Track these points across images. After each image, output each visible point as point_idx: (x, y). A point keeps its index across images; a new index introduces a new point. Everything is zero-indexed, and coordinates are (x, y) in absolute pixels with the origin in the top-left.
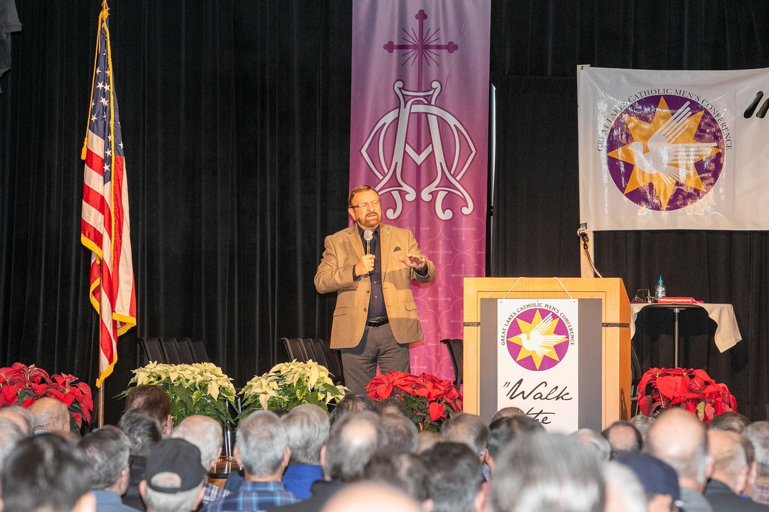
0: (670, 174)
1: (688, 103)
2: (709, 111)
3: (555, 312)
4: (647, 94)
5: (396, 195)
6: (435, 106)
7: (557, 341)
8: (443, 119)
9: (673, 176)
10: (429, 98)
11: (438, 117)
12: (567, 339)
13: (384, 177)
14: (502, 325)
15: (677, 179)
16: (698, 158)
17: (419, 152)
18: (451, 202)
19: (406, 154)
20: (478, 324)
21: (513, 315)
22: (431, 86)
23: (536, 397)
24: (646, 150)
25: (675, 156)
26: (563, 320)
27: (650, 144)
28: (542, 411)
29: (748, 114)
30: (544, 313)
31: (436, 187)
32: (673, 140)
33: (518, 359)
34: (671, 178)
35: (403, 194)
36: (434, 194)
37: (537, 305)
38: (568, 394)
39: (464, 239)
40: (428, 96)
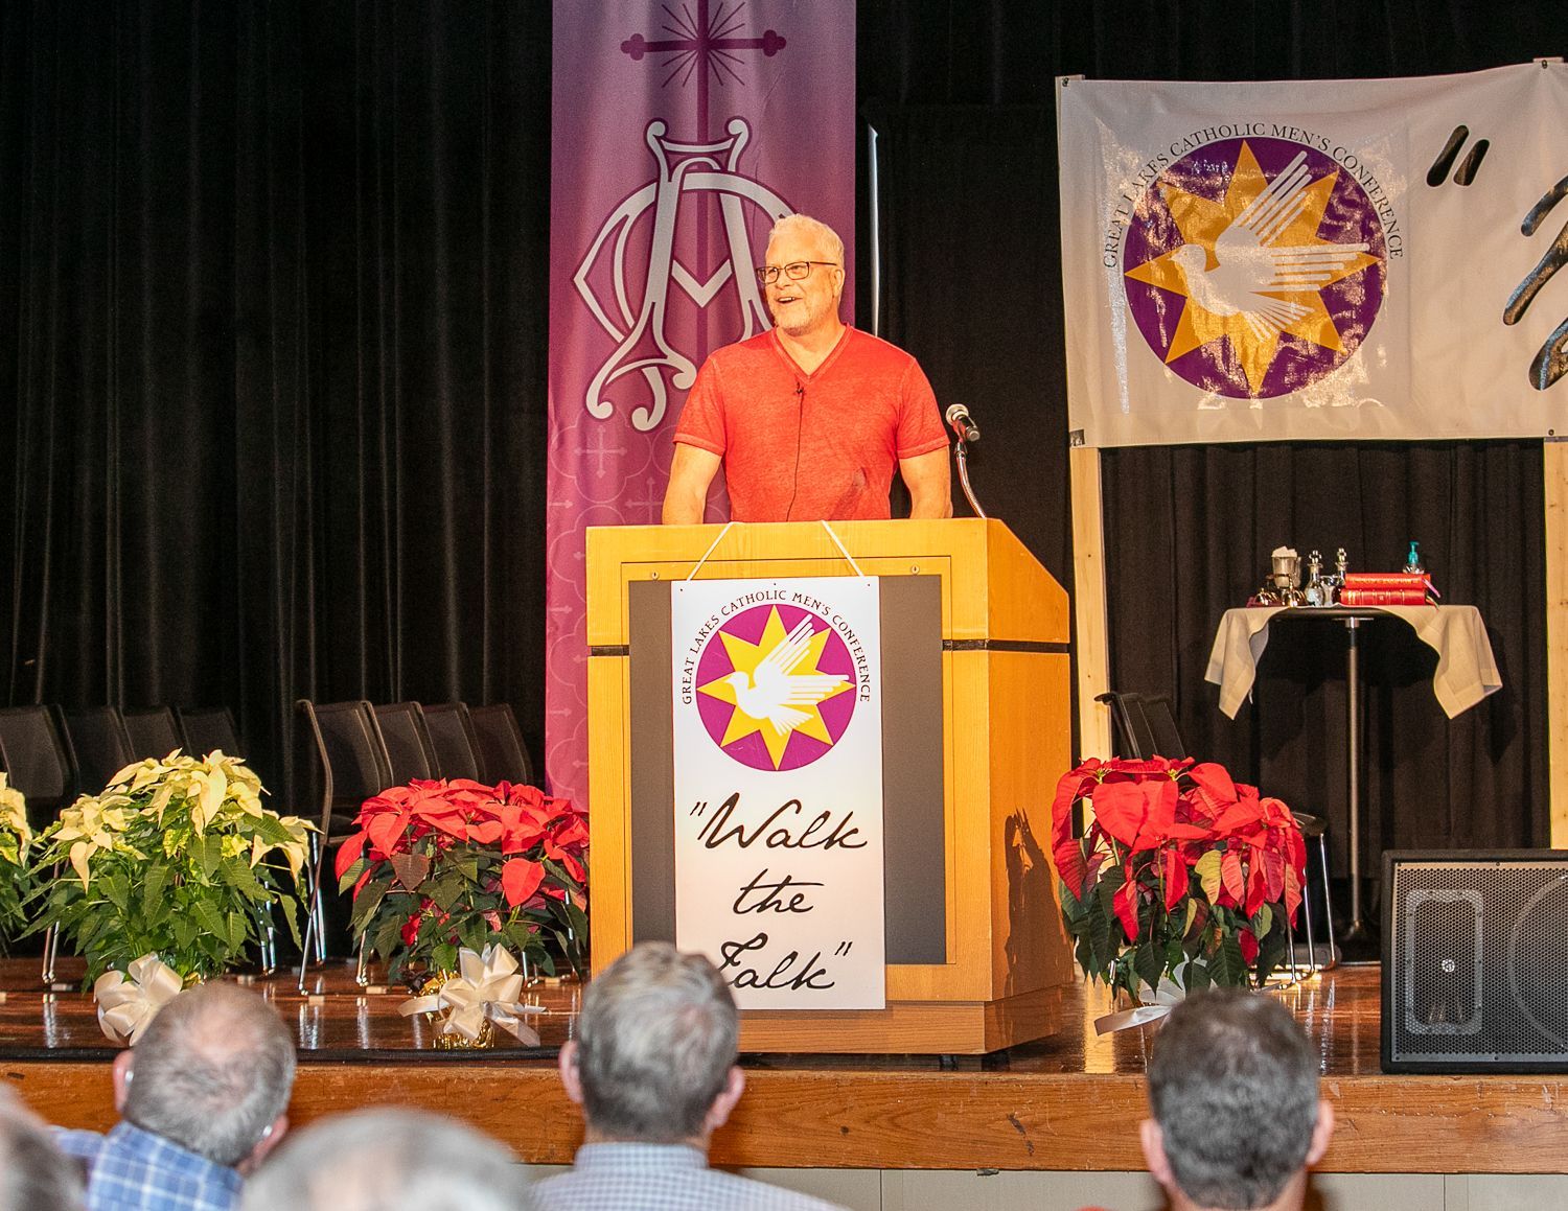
0: (1266, 316)
1: (1303, 155)
2: (1350, 171)
3: (818, 613)
4: (1211, 137)
5: (653, 375)
6: (736, 174)
7: (827, 690)
8: (756, 204)
9: (1271, 318)
10: (722, 158)
12: (853, 686)
13: (627, 336)
14: (686, 653)
15: (1283, 327)
16: (1328, 277)
17: (702, 280)
19: (672, 283)
20: (623, 651)
21: (712, 623)
22: (727, 131)
23: (773, 842)
24: (1212, 263)
25: (1276, 275)
26: (841, 634)
27: (1220, 249)
28: (789, 878)
29: (1436, 176)
30: (792, 617)
32: (1273, 238)
33: (728, 739)
34: (1267, 324)
35: (667, 373)
37: (772, 595)
38: (855, 831)
40: (721, 152)
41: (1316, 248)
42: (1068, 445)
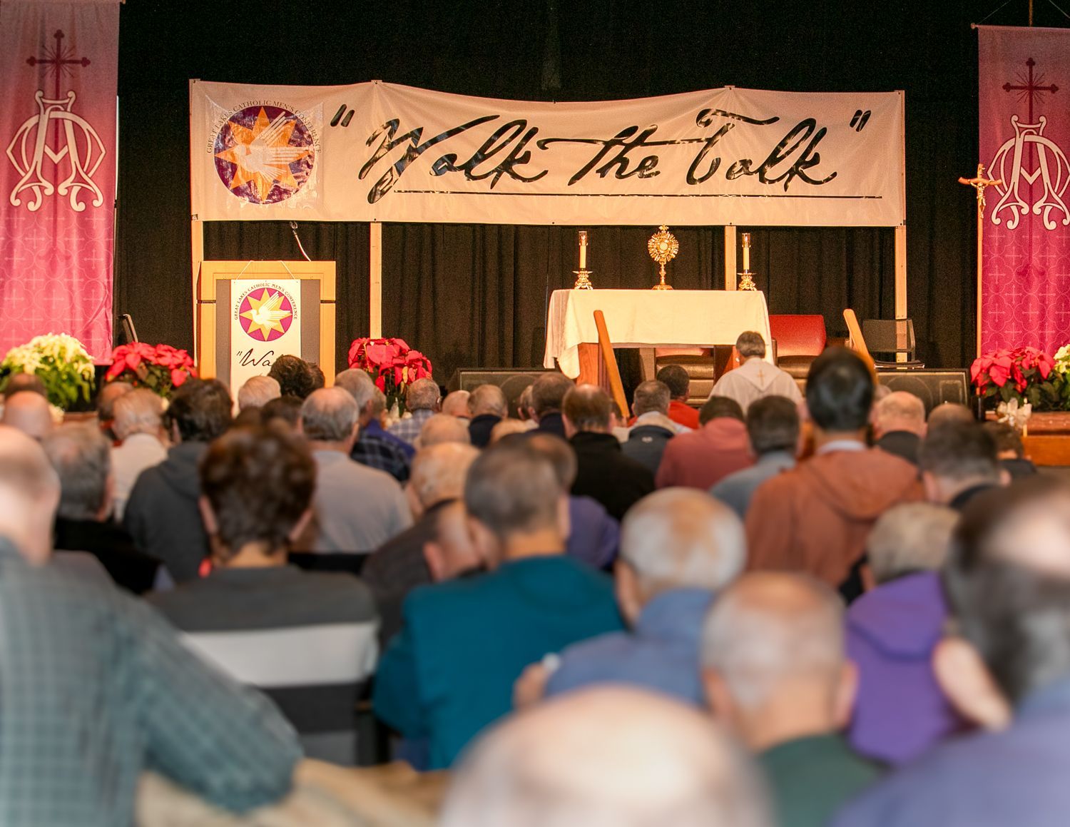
0: (269, 173)
1: (284, 113)
2: (301, 119)
4: (251, 105)
5: (36, 190)
6: (71, 112)
7: (282, 315)
8: (77, 124)
10: (65, 106)
11: (73, 122)
12: (291, 314)
13: (26, 174)
14: (236, 303)
15: (276, 178)
16: (292, 159)
17: (56, 152)
18: (84, 196)
19: (46, 156)
20: (215, 301)
21: (245, 293)
22: (67, 94)
23: (265, 364)
24: (248, 152)
26: (288, 298)
27: (252, 147)
29: (334, 124)
30: (271, 292)
31: (71, 183)
32: (272, 144)
33: (250, 331)
34: (271, 176)
35: (42, 189)
36: (69, 189)
37: (265, 285)
39: (94, 227)
40: (64, 104)
41: (288, 148)
42: (191, 219)
